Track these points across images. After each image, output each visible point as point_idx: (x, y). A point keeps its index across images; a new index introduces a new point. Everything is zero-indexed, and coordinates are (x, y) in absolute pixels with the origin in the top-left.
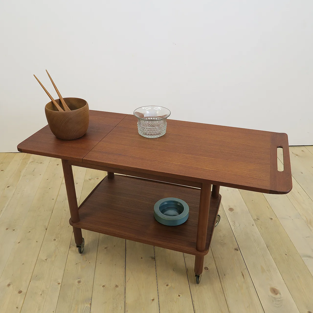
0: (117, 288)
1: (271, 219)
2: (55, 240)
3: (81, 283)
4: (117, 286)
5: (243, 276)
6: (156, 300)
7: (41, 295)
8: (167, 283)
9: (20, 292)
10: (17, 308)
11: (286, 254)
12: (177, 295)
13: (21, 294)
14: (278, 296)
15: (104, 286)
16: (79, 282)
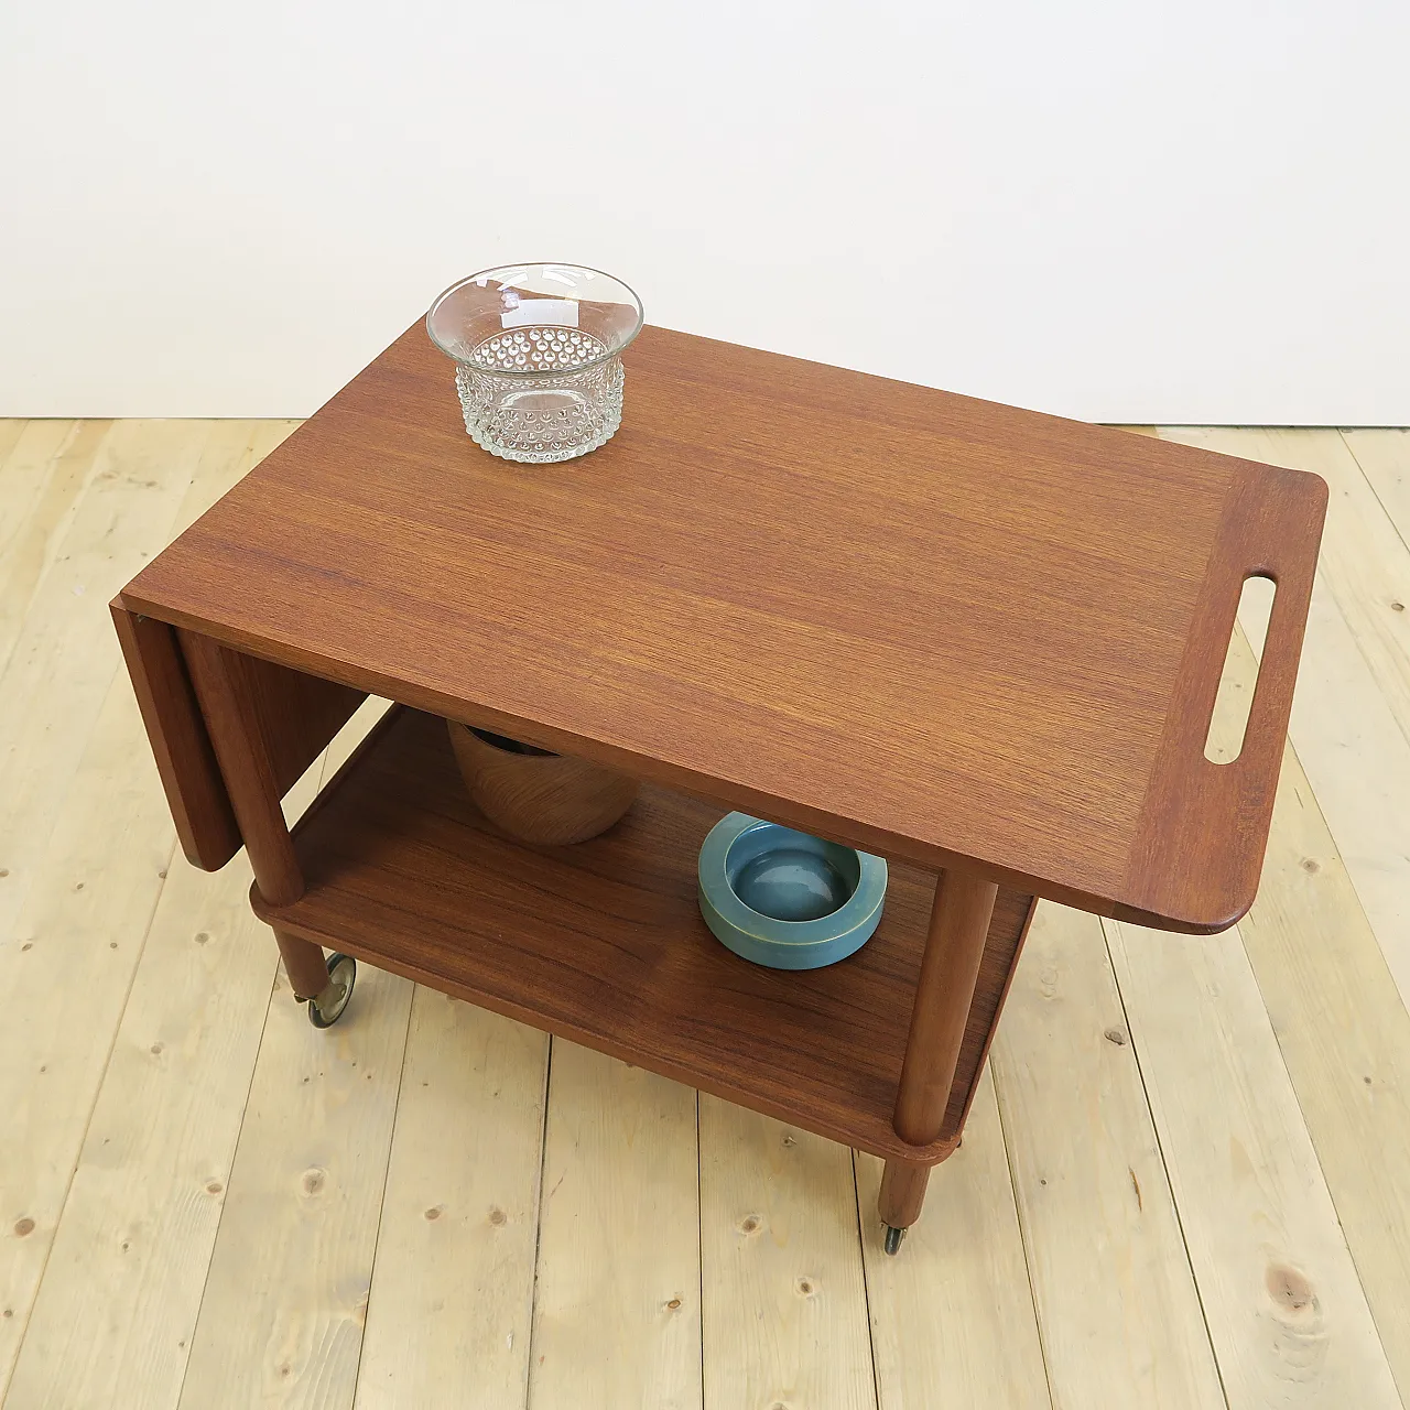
0: (499, 1230)
1: (1310, 866)
2: (202, 938)
3: (323, 1192)
4: (497, 1217)
5: (1137, 1191)
6: (690, 1307)
7: (126, 1246)
8: (748, 1213)
9: (25, 1227)
10: (9, 1313)
11: (1367, 1081)
12: (796, 1281)
13: (28, 1236)
14: (1305, 1317)
15: (433, 1214)
16: (314, 1184)
